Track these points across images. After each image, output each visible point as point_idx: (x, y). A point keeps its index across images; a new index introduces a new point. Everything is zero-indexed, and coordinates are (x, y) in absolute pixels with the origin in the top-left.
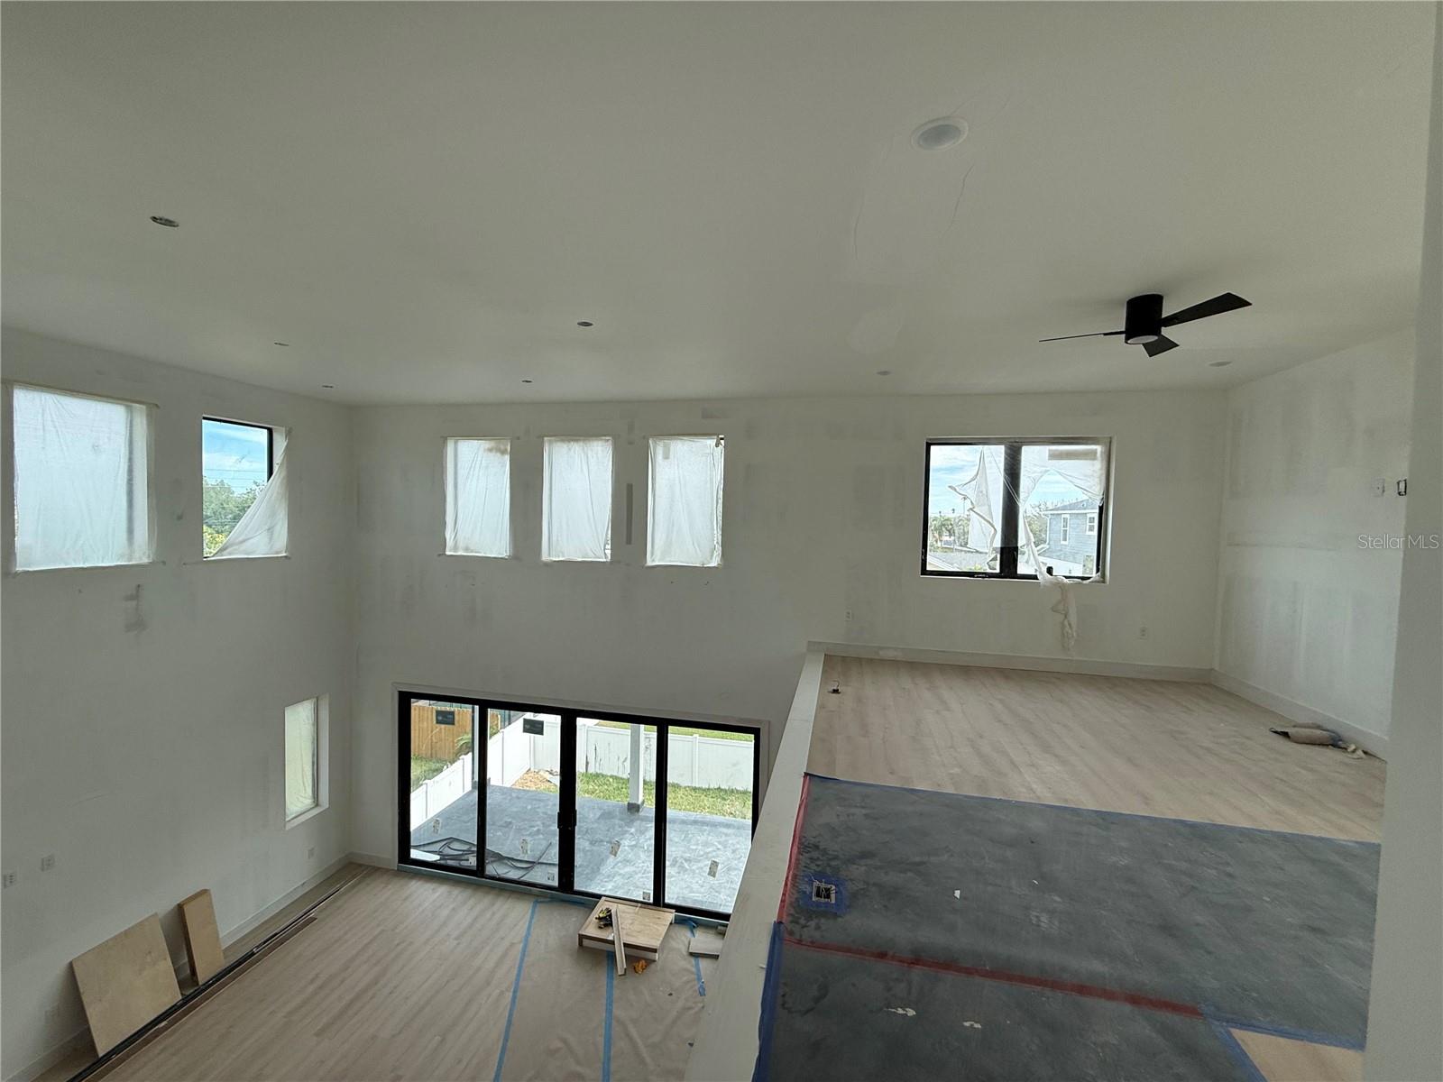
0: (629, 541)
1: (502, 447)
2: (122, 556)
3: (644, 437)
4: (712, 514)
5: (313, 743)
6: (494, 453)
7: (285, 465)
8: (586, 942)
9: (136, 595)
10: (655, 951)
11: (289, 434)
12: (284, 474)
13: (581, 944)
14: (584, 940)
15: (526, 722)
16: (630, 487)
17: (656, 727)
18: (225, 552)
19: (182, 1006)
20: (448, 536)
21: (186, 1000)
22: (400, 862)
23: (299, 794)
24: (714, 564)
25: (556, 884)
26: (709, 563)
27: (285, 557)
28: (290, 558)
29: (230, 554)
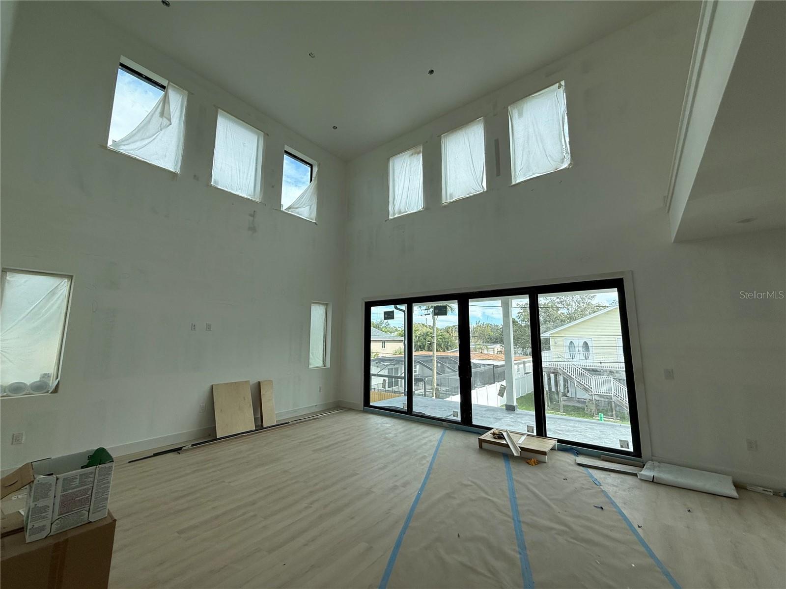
0: (498, 174)
1: (418, 150)
2: (250, 195)
3: (505, 108)
4: (560, 135)
5: (324, 330)
6: (414, 155)
7: (317, 179)
8: (485, 445)
9: (253, 215)
10: (544, 453)
11: (319, 165)
12: (316, 182)
13: (481, 446)
14: (483, 444)
15: (435, 308)
16: (497, 142)
17: (528, 295)
18: (290, 210)
19: (254, 431)
20: (390, 209)
21: (256, 430)
22: (364, 406)
23: (317, 358)
24: (565, 165)
25: (459, 419)
26: (561, 166)
27: (315, 223)
28: (317, 224)
29: (292, 212)
